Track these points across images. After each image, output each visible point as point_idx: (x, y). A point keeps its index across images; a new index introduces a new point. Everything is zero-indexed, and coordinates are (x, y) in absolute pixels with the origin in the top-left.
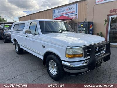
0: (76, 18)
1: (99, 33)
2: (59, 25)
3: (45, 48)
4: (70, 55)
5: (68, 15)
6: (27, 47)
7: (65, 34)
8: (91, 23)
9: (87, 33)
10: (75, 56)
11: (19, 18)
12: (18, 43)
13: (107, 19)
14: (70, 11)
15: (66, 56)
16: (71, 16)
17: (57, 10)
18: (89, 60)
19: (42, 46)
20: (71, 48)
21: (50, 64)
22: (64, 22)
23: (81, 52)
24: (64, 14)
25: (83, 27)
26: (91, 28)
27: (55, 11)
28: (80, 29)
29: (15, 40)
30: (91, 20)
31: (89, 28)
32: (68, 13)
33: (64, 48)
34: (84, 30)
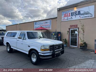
0: (50, 29)
1: (64, 39)
2: (38, 34)
3: (30, 47)
4: (43, 49)
5: (45, 27)
6: (17, 47)
7: (41, 40)
8: (59, 33)
9: (57, 39)
10: (45, 50)
11: (6, 26)
12: (10, 45)
13: (68, 31)
14: (46, 24)
15: (41, 50)
16: (47, 27)
17: (38, 23)
18: (52, 53)
19: (28, 46)
20: (43, 46)
21: (32, 56)
22: (42, 33)
23: (48, 48)
24: (42, 25)
25: (54, 35)
26: (59, 36)
27: (36, 23)
28: (52, 36)
29: (7, 43)
30: (59, 31)
31: (58, 36)
32: (45, 25)
33: (40, 46)
34: (55, 37)
